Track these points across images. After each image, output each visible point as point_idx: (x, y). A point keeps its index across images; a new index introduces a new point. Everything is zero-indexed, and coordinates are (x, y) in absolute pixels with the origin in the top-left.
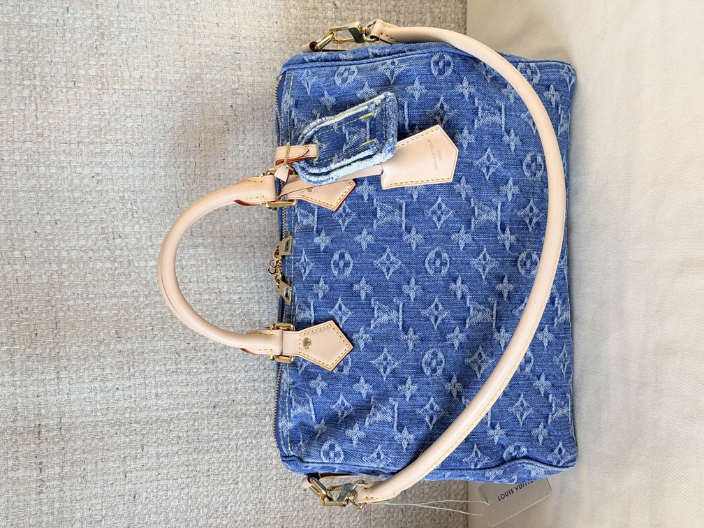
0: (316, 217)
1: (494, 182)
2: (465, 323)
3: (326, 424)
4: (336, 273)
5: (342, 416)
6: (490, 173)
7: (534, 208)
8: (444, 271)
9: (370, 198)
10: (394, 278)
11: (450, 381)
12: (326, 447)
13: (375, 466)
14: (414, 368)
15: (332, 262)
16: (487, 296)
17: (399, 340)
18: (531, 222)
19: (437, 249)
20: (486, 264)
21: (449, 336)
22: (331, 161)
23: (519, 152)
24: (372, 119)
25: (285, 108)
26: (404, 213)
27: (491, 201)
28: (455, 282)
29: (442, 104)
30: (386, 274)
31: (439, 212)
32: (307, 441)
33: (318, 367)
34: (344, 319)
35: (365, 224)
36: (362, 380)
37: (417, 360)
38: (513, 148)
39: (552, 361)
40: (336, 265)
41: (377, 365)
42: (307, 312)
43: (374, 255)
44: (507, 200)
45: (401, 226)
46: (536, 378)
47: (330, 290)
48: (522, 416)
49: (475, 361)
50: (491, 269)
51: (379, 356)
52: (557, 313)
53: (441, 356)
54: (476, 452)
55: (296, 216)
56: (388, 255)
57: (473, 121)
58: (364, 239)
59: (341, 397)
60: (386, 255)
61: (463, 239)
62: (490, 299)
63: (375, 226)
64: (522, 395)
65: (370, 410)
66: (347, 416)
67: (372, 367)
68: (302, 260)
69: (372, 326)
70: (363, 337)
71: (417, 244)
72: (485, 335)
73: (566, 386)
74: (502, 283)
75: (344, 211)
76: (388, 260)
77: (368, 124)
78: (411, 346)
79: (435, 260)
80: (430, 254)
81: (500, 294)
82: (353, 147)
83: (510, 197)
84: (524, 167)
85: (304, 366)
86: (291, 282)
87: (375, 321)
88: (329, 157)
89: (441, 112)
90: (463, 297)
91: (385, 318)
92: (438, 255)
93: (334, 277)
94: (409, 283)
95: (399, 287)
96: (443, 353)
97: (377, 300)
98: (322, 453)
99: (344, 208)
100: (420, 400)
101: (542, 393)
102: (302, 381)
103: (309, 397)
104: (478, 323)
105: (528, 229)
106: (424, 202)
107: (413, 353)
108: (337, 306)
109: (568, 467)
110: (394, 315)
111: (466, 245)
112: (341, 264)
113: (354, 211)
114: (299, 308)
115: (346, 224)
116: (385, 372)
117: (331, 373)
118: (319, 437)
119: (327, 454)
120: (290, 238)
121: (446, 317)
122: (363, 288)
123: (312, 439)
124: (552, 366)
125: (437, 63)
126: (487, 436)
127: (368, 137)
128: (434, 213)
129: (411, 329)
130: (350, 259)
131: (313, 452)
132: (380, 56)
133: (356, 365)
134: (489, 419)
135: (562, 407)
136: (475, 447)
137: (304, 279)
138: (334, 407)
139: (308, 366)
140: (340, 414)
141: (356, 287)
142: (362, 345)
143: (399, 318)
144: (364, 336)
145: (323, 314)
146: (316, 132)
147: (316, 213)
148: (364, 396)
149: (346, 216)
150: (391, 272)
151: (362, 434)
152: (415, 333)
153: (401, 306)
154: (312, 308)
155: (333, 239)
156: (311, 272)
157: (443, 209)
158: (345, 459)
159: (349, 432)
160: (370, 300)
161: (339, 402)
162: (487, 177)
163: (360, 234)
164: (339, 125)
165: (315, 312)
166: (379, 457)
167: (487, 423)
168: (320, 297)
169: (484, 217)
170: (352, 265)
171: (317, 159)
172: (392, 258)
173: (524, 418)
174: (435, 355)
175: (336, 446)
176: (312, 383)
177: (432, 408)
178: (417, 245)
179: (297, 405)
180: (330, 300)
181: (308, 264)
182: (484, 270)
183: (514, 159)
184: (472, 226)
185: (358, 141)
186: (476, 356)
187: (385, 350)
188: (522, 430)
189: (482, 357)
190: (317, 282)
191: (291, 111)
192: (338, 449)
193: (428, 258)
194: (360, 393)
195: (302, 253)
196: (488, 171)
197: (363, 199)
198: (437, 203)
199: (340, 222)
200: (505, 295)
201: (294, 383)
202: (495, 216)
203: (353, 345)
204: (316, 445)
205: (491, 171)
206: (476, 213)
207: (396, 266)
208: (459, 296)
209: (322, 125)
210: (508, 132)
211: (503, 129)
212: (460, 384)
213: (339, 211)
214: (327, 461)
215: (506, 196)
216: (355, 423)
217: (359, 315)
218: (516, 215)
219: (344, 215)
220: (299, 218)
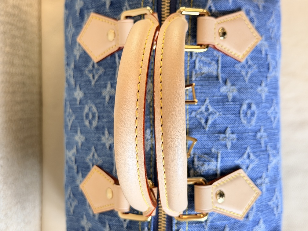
0: (220, 65)
4: (244, 122)
15: (241, 112)
30: (273, 122)
34: (250, 167)
35: (263, 77)
36: (261, 222)
40: (245, 114)
41: (272, 205)
42: (213, 163)
43: (268, 105)
47: (238, 139)
51: (273, 196)
55: (193, 63)
58: (263, 90)
60: (273, 105)
63: (268, 80)
67: (269, 207)
69: (269, 171)
75: (247, 63)
76: (274, 110)
87: (270, 165)
91: (274, 161)
93: (244, 126)
97: (270, 146)
99: (247, 60)
112: (249, 112)
113: (254, 64)
115: (249, 75)
122: (262, 136)
130: (255, 109)
133: (259, 209)
137: (207, 129)
142: (264, 189)
144: (265, 180)
147: (220, 62)
149: (249, 68)
154: (219, 159)
155: (240, 89)
156: (214, 123)
160: (267, 147)
163: (260, 85)
165: (222, 161)
168: (229, 147)
170: (255, 115)
180: (238, 149)
187: (276, 190)
190: (224, 132)
197: (261, 54)
199: (243, 73)
219: (246, 66)
220: (197, 65)
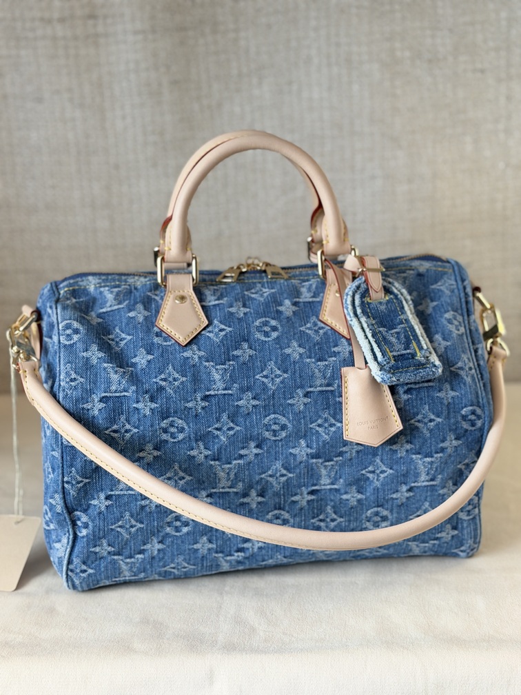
0: (311, 300)
1: (359, 480)
2: (214, 460)
3: (99, 324)
4: (257, 323)
5: (109, 339)
6: (368, 475)
7: (335, 523)
8: (267, 435)
9: (335, 354)
10: (258, 383)
11: (154, 449)
12: (76, 325)
13: (62, 377)
14: (168, 409)
15: (267, 319)
16: (244, 481)
17: (195, 392)
18: (321, 520)
19: (289, 425)
20: (277, 478)
21: (201, 444)
22: (368, 317)
23: (390, 503)
24: (413, 355)
25: (416, 263)
26: (324, 389)
27: (340, 478)
28: (258, 446)
29: (434, 420)
30: (261, 375)
31: (326, 425)
32: (78, 306)
33: (157, 312)
34: (211, 335)
35: (310, 350)
36: (150, 357)
37: (176, 412)
38: (394, 496)
39: (178, 555)
40: (266, 324)
41: (167, 371)
42: (213, 298)
43: (280, 362)
44: (342, 494)
45: (310, 387)
46: (160, 539)
47: (238, 319)
48: (120, 527)
49: (176, 474)
50: (271, 483)
51: (178, 373)
52: (228, 556)
53: (181, 436)
54: (82, 481)
55: (308, 280)
56: (280, 376)
57: (419, 453)
58: (295, 350)
59: (129, 338)
60: (281, 374)
61: (301, 450)
62: (241, 484)
63: (308, 360)
64: (142, 526)
65: (121, 367)
66: (109, 344)
67: (165, 366)
68: (264, 290)
69: (207, 364)
70: (194, 354)
71: (294, 405)
72: (204, 482)
73: (152, 571)
74: (258, 495)
75: (320, 328)
76: (276, 376)
77: (408, 351)
78: (190, 405)
79: (279, 424)
80: (284, 419)
81: (245, 495)
82: (384, 338)
83: (345, 497)
84: (376, 509)
85: (156, 298)
86: (240, 280)
87: (213, 366)
88: (372, 314)
89: (426, 420)
90: (241, 457)
91: (217, 377)
92: (283, 427)
93: (253, 322)
94: (254, 398)
95: (249, 389)
96: (184, 439)
97: (234, 367)
98: (69, 321)
99: (323, 328)
100: (134, 419)
101: (145, 547)
102: (140, 296)
103: (125, 304)
104: (215, 474)
105: (313, 518)
106: (336, 409)
107: (183, 408)
108: (223, 327)
109: (67, 581)
110: (220, 385)
111: (295, 456)
112: (267, 329)
113: (321, 338)
114: (215, 289)
115: (307, 331)
116: (162, 380)
117: (153, 325)
118: (84, 318)
119: (68, 327)
120: (286, 276)
121: (221, 440)
122: (245, 352)
123: (81, 311)
124: (173, 555)
125: (473, 413)
126: (98, 491)
127: (395, 354)
128: (326, 420)
129: (207, 404)
130: (273, 337)
131: (69, 313)
132: (476, 356)
133: (164, 351)
134: (117, 493)
135: (131, 569)
136: (87, 481)
137: (246, 293)
138: (117, 330)
139: (157, 302)
140: (111, 337)
141: (245, 345)
142: (185, 354)
143: (217, 390)
144: (196, 357)
145: (213, 314)
146: (396, 296)
147: (314, 299)
148: (133, 360)
149: (315, 331)
150: (264, 379)
151: (95, 361)
152: (203, 408)
153: (230, 392)
154: (217, 302)
155: (291, 320)
156: (253, 299)
157: (330, 428)
158: (65, 346)
159: (95, 347)
160: (233, 360)
161: (123, 335)
162: (364, 472)
163: (300, 346)
164: (405, 320)
165: (214, 305)
166: (72, 380)
167: (112, 491)
168: (230, 310)
169: (324, 472)
170: (267, 339)
171: (369, 301)
172: (278, 380)
173: (119, 529)
174: (182, 430)
175: (78, 335)
176: (140, 307)
177: (127, 431)
178: (292, 405)
179: (114, 294)
180: (229, 319)
181: (262, 296)
182: (271, 476)
183: (384, 498)
184: (314, 460)
185: (391, 343)
186: (181, 474)
187: (184, 379)
188: (106, 529)
189: (181, 480)
190: (244, 306)
191: (413, 270)
192: (76, 337)
193: (280, 417)
194: (135, 356)
195: (272, 289)
196: (370, 472)
197: (334, 347)
198: (336, 423)
199: (308, 325)
200: (245, 500)
201: (136, 289)
202: (325, 483)
203: (186, 346)
204: (76, 315)
205: (371, 476)
206: (327, 463)
207: (270, 385)
208: (242, 452)
209: (404, 302)
210: (410, 490)
211: (413, 485)
212: (151, 459)
213: (319, 323)
214: (60, 328)
215: (346, 493)
216: (105, 353)
217: (217, 349)
218: (327, 505)
219: (316, 328)
220: (307, 283)
